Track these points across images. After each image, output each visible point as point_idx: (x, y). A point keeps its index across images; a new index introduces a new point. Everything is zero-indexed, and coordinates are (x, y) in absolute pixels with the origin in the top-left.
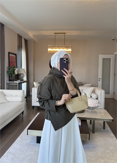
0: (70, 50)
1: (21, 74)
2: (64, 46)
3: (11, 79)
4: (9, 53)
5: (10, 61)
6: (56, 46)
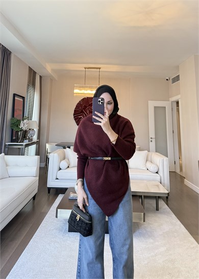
1: (30, 129)
3: (14, 138)
4: (15, 95)
5: (15, 108)
6: (87, 85)
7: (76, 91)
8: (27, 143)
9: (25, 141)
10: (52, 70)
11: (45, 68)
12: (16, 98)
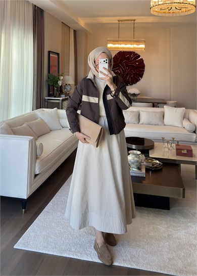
0: (143, 46)
1: (66, 84)
2: (133, 39)
3: (51, 93)
4: (49, 52)
5: (51, 64)
6: (120, 39)
7: (109, 45)
8: (64, 98)
9: (62, 96)
10: (86, 24)
11: (78, 23)
12: (51, 55)
